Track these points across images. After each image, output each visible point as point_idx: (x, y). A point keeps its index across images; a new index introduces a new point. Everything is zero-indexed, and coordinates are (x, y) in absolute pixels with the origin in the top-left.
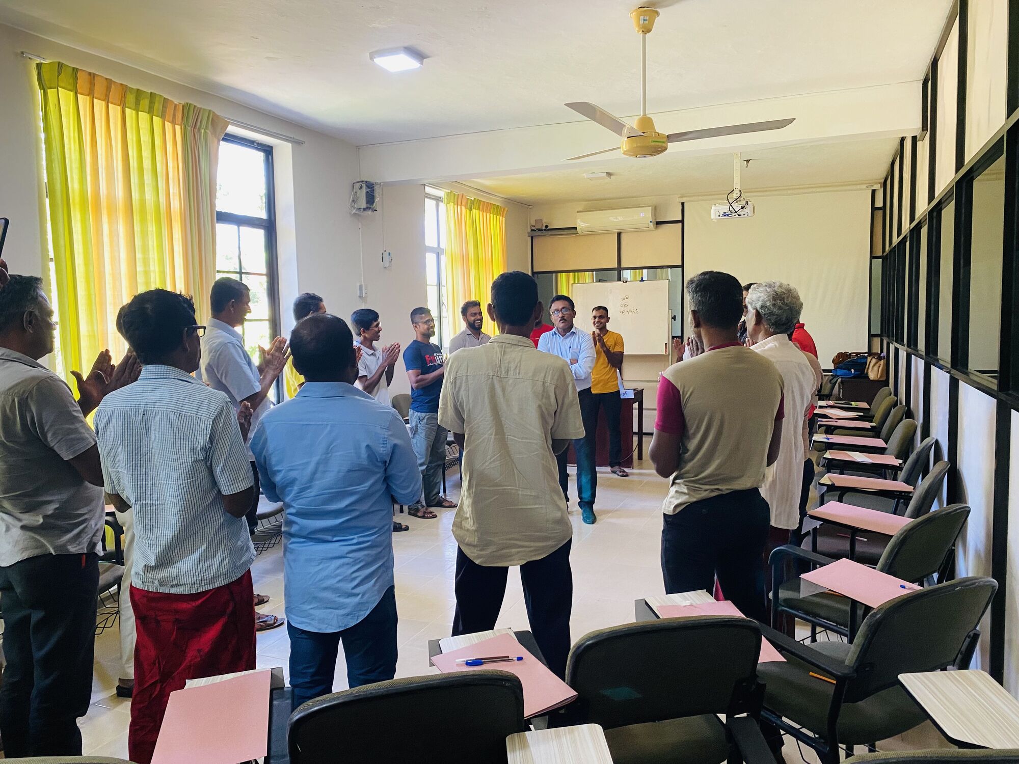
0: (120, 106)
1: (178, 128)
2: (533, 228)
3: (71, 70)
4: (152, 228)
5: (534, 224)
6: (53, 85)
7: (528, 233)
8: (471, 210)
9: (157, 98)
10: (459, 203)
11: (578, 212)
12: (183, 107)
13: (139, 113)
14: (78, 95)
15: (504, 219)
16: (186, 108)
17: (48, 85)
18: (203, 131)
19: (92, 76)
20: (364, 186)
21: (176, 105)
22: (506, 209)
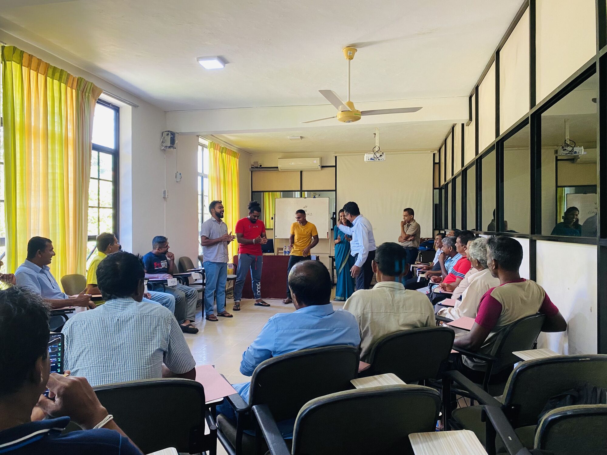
0: (44, 75)
1: (74, 91)
2: (253, 166)
3: (19, 52)
4: (57, 147)
5: (253, 165)
6: (9, 60)
7: (250, 169)
8: (222, 153)
9: (64, 73)
10: (216, 149)
11: (279, 158)
12: (78, 79)
13: (54, 80)
14: (23, 67)
15: (238, 160)
16: (80, 80)
17: (7, 60)
18: (87, 94)
19: (31, 57)
20: (170, 133)
21: (74, 78)
22: (240, 154)
